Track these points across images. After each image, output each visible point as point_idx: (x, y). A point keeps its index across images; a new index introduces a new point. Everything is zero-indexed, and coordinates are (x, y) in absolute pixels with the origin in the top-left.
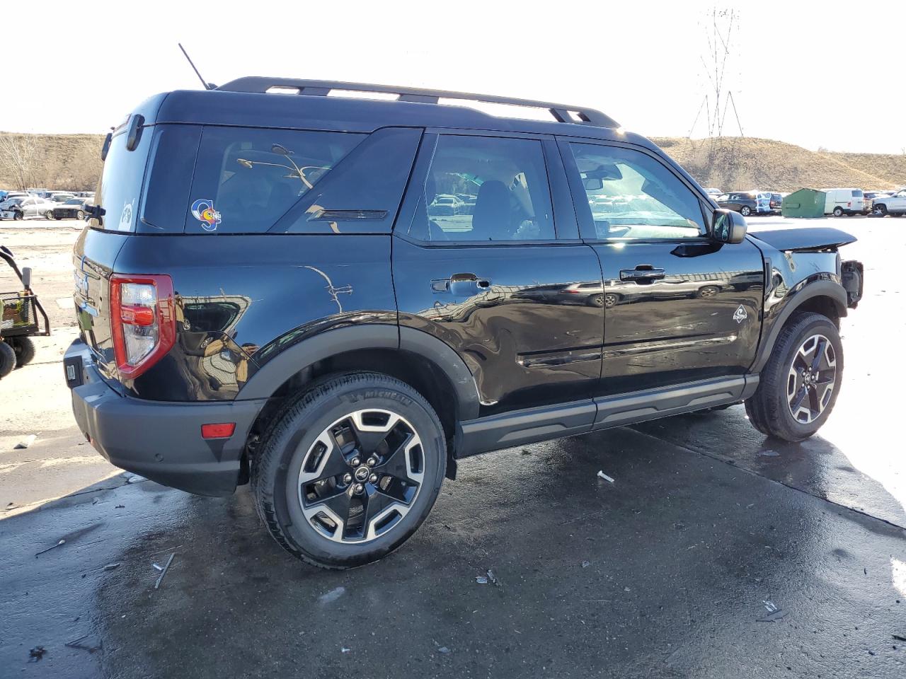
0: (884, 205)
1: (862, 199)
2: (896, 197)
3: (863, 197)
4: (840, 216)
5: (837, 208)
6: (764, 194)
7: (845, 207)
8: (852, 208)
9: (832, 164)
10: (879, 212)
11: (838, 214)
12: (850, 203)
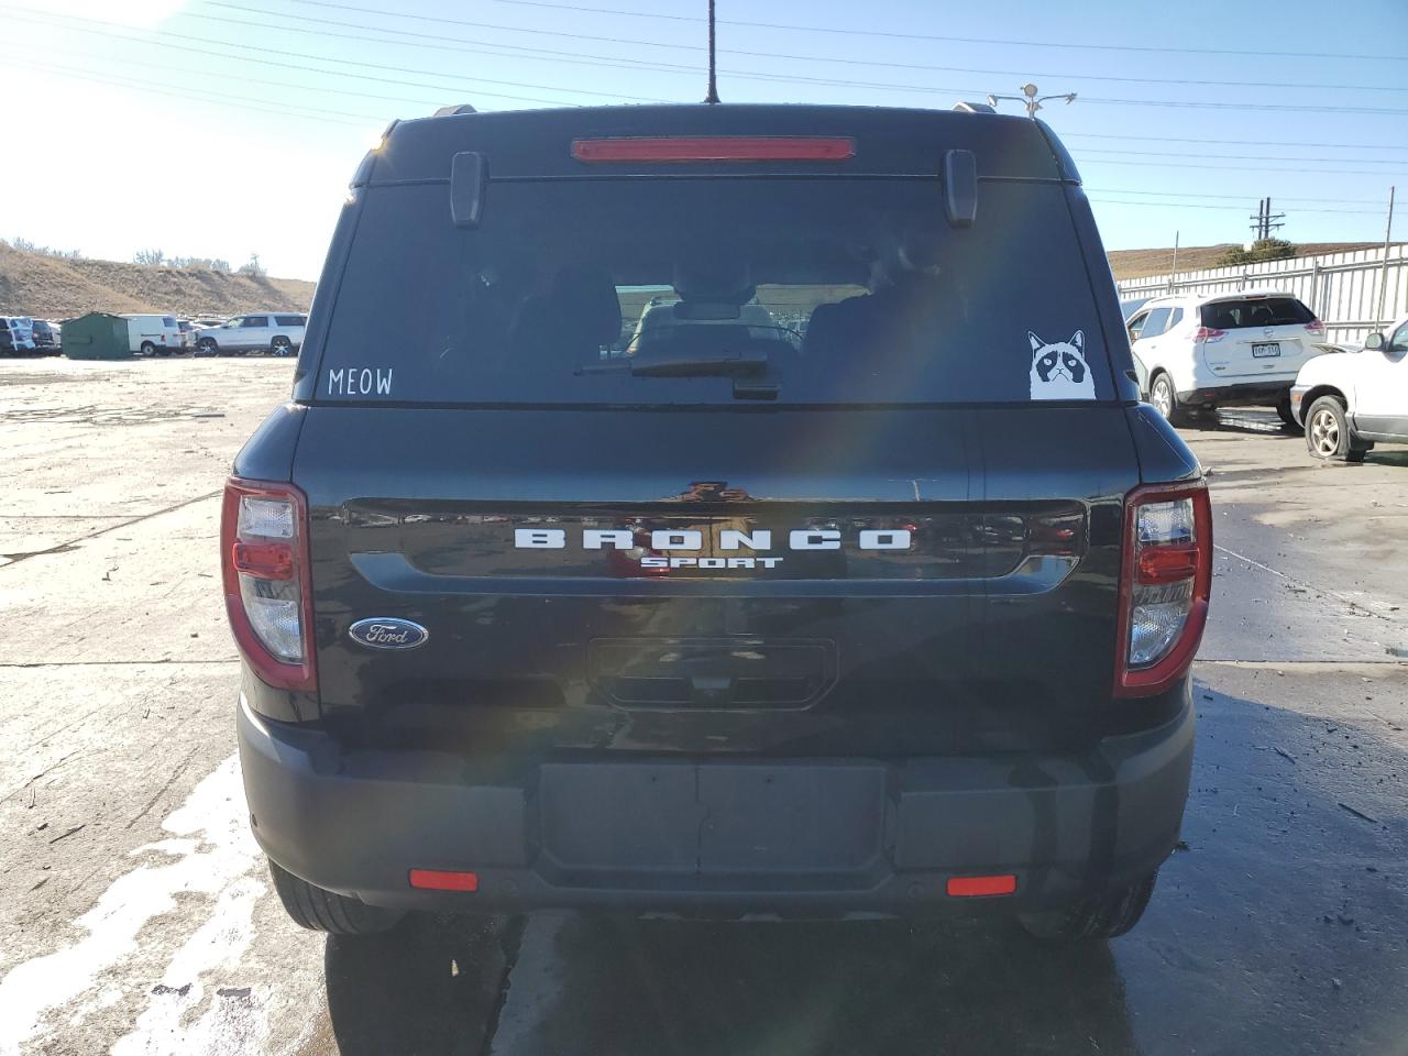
0: (213, 339)
1: (176, 330)
2: (226, 328)
3: (177, 328)
4: (152, 356)
5: (145, 344)
6: (21, 321)
7: (157, 341)
8: (168, 343)
9: (61, 275)
10: (208, 349)
11: (149, 353)
12: (163, 337)
